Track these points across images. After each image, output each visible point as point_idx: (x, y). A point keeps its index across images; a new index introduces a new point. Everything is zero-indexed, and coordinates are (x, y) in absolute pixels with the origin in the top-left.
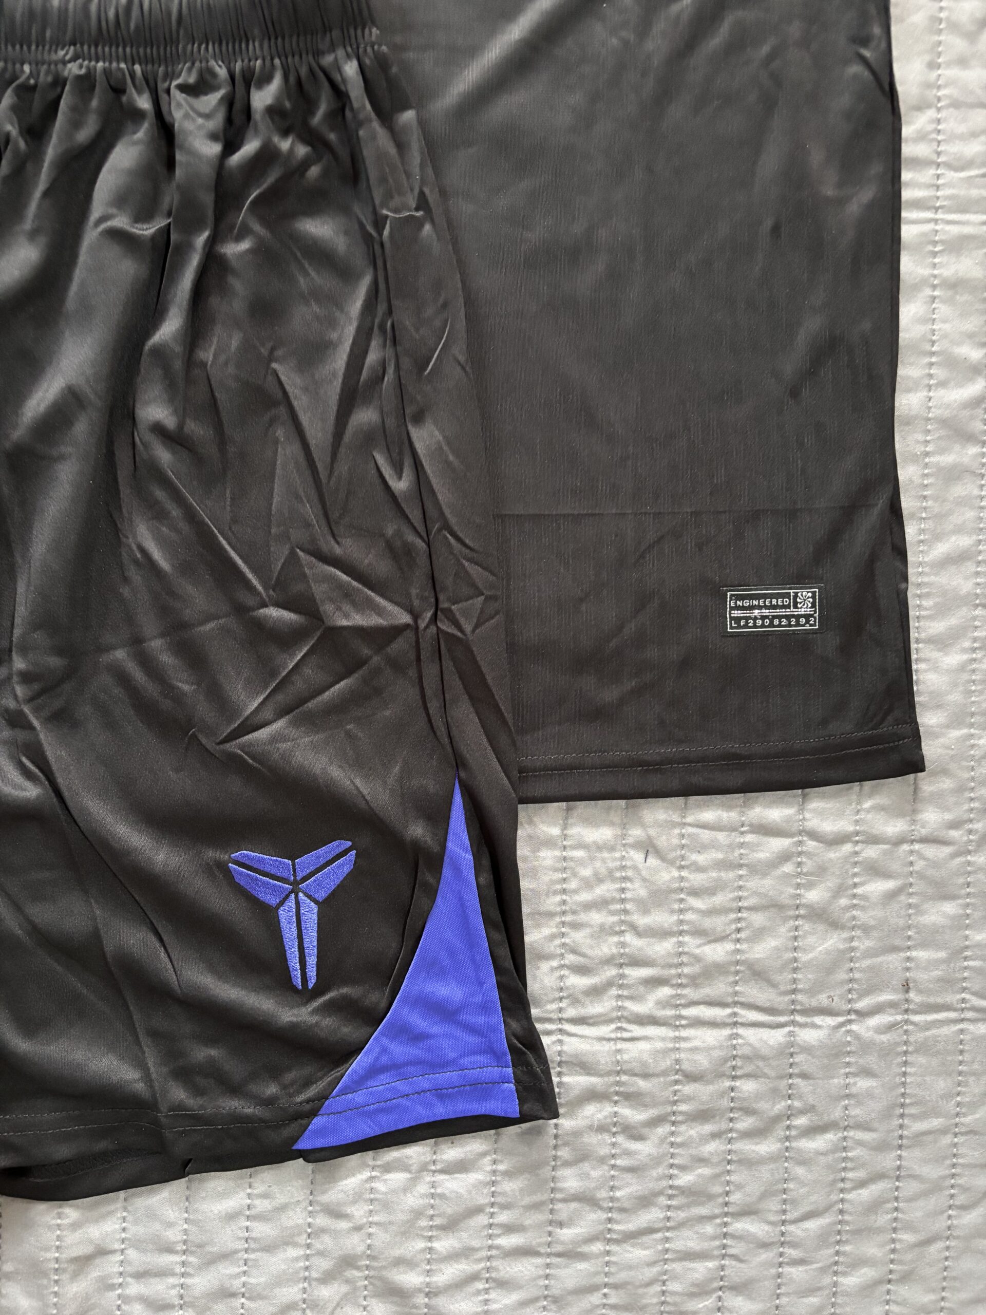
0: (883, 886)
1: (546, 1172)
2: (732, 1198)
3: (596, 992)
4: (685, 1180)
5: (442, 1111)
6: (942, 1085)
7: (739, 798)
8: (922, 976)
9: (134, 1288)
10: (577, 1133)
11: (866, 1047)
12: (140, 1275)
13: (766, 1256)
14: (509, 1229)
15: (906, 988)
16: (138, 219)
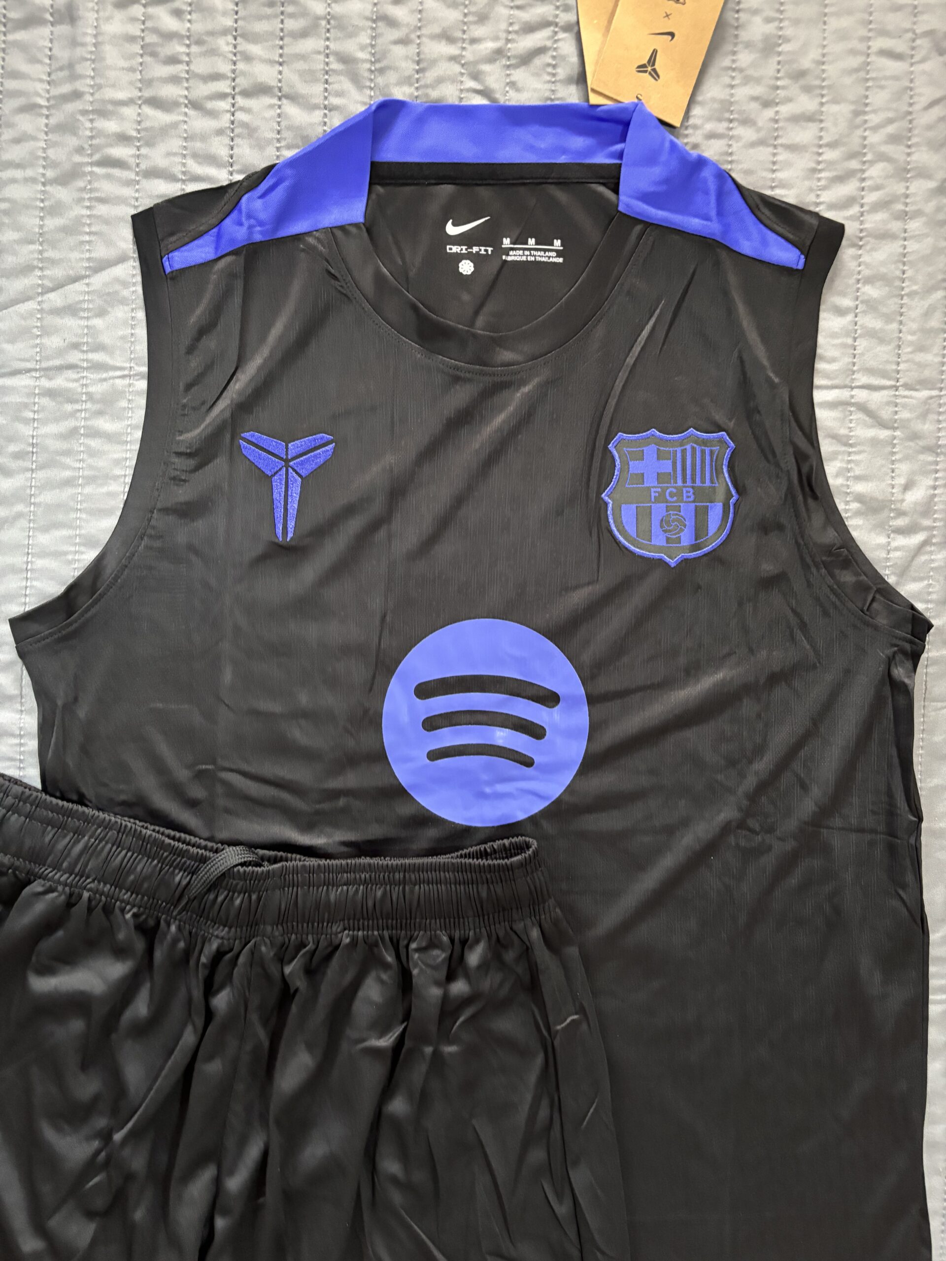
16: (382, 1034)
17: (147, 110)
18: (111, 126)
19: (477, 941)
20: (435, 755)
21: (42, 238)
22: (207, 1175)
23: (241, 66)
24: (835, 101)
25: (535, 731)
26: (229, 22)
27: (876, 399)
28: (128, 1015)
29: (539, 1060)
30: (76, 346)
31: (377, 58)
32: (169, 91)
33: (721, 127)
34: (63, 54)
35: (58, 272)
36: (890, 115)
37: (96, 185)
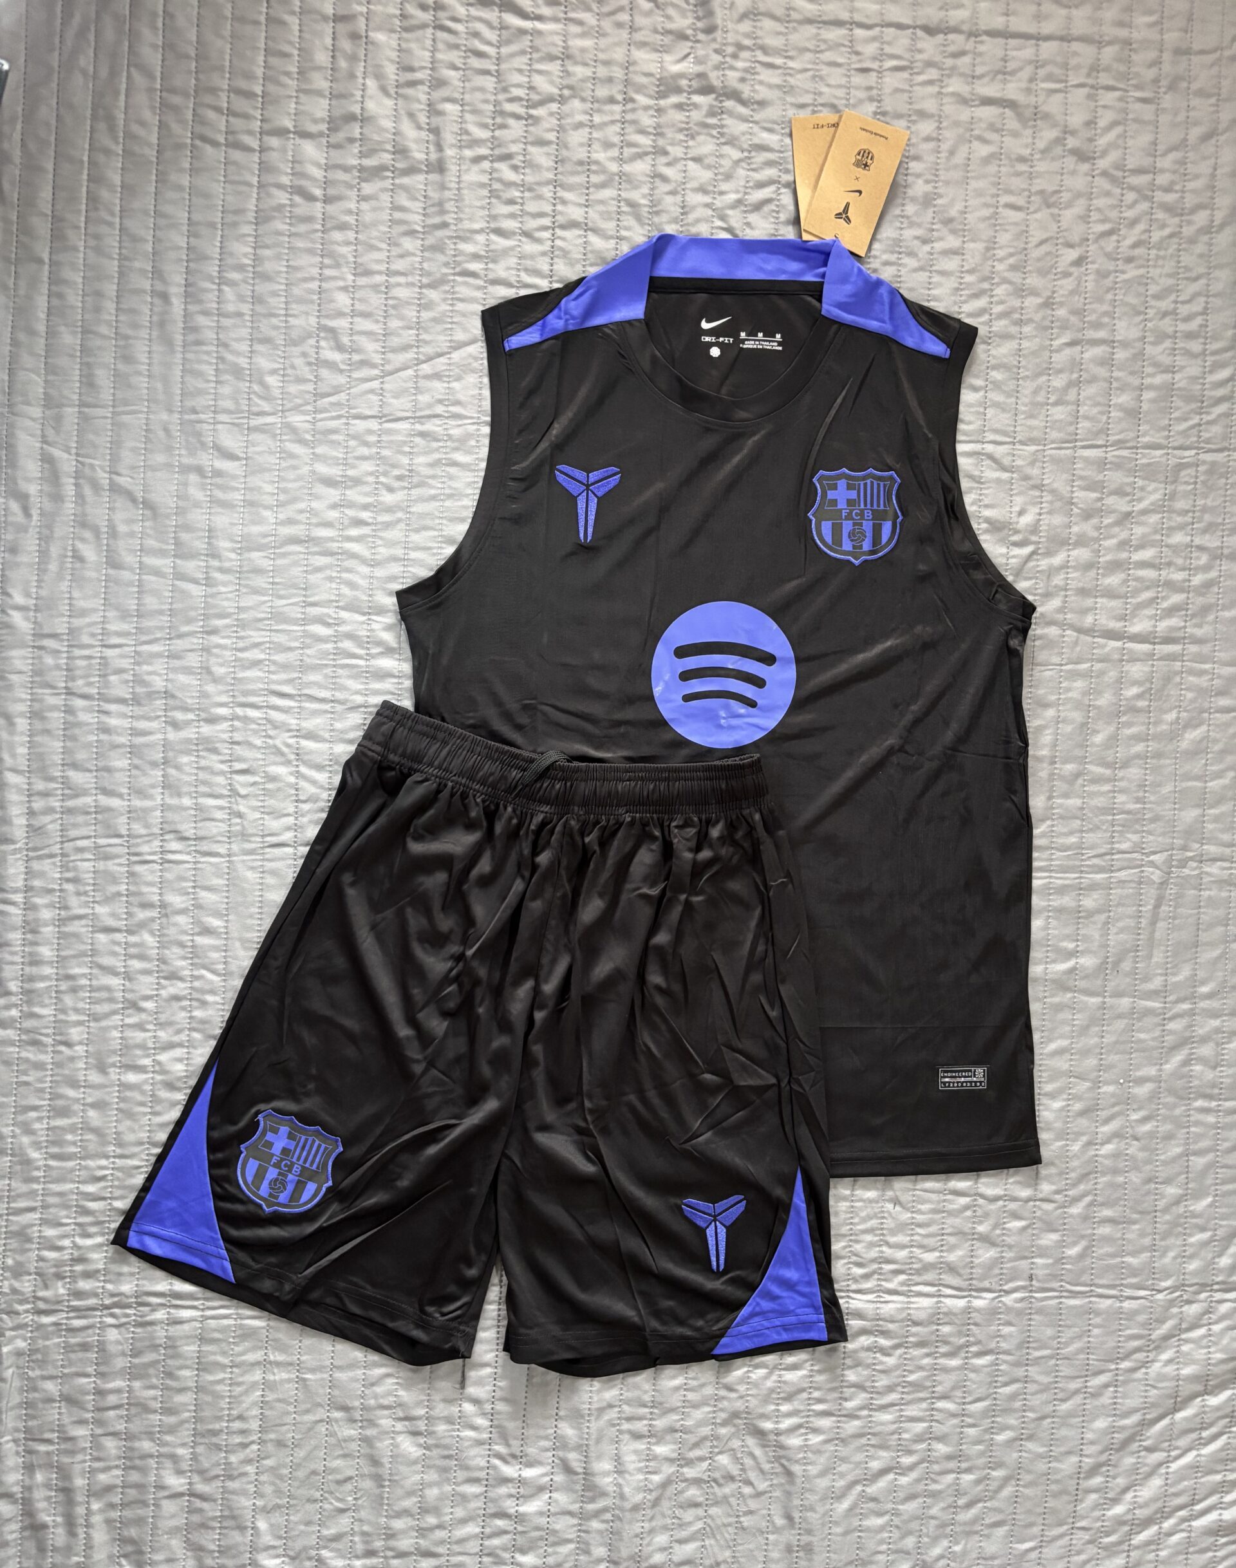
0: (1020, 1224)
1: (839, 1371)
2: (938, 1389)
3: (866, 1277)
4: (912, 1378)
5: (785, 1337)
6: (1049, 1332)
7: (943, 1176)
8: (1040, 1273)
9: (626, 1426)
10: (855, 1351)
11: (1009, 1310)
12: (629, 1419)
13: (955, 1421)
14: (819, 1401)
15: (1031, 1278)
16: (651, 886)
17: (493, 237)
18: (468, 248)
19: (717, 822)
20: (687, 698)
21: (419, 326)
22: (529, 984)
23: (559, 207)
24: (973, 241)
25: (759, 682)
26: (551, 176)
27: (999, 451)
28: (475, 873)
29: (758, 912)
30: (440, 401)
31: (654, 204)
32: (510, 224)
33: (893, 258)
34: (434, 195)
35: (429, 350)
36: (1012, 250)
37: (457, 289)
